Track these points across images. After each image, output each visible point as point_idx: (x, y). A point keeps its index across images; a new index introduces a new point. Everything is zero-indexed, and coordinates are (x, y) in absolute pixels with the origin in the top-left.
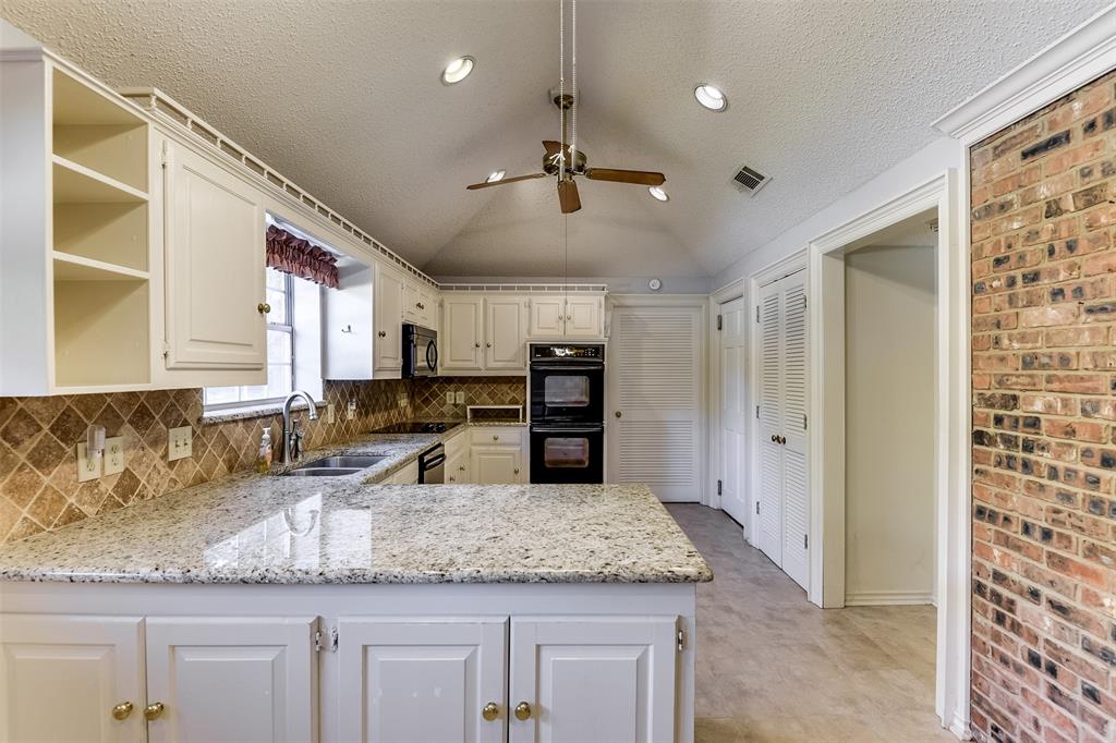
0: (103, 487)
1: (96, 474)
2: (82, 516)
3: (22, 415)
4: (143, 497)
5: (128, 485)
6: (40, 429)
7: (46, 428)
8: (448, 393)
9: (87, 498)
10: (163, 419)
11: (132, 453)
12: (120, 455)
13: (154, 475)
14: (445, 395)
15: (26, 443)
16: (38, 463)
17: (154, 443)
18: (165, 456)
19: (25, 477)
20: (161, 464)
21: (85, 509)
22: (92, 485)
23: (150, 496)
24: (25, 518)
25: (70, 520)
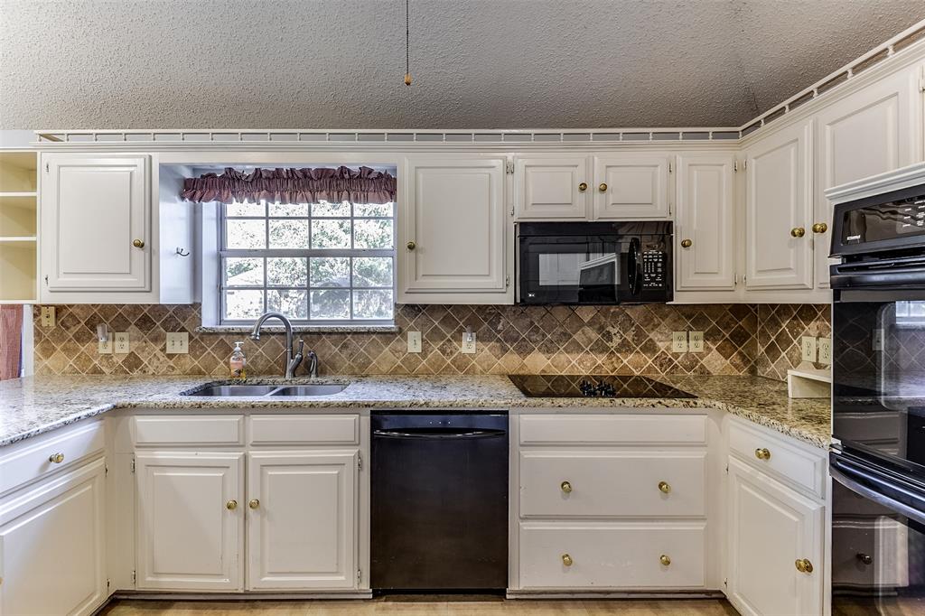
0: (115, 359)
1: (109, 351)
2: (101, 372)
3: (71, 315)
4: (145, 372)
5: (133, 362)
6: (79, 322)
7: (83, 323)
8: (805, 339)
9: (105, 363)
10: (163, 325)
11: (136, 344)
12: (126, 343)
13: (155, 361)
14: (800, 343)
15: (72, 328)
16: (78, 340)
17: (155, 340)
18: (164, 350)
19: (71, 345)
20: (160, 354)
21: (104, 369)
22: (108, 357)
23: (150, 373)
24: (71, 365)
25: (95, 372)
